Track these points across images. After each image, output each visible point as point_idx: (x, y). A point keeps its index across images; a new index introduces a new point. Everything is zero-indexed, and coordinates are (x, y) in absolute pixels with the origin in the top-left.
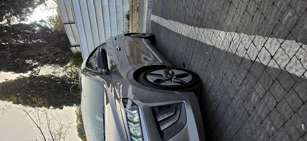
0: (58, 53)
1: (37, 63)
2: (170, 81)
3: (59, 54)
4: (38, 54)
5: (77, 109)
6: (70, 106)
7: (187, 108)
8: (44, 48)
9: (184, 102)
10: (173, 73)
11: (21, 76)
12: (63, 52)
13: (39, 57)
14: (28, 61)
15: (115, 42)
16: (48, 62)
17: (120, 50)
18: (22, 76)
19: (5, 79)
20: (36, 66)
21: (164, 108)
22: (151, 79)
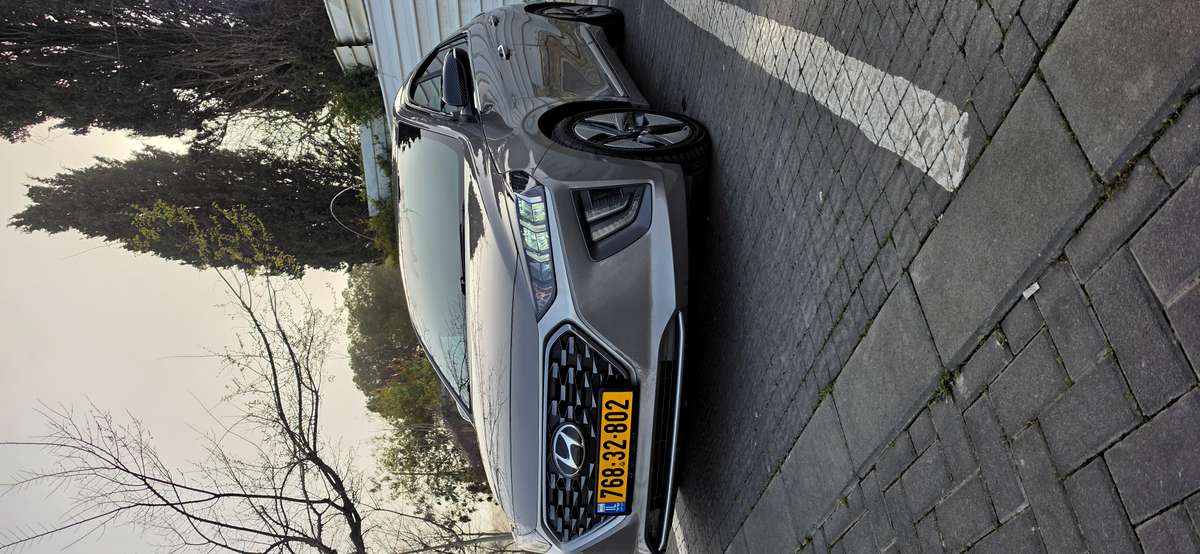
0: (290, 65)
1: (213, 102)
2: (631, 141)
3: (290, 70)
4: (219, 67)
5: (351, 286)
6: (328, 268)
7: (657, 197)
8: (238, 47)
9: (651, 182)
10: (646, 122)
11: (148, 148)
12: (304, 64)
13: (221, 79)
14: (183, 94)
15: (494, 32)
16: (253, 100)
17: (508, 57)
18: (152, 151)
19: (97, 158)
20: (211, 114)
21: (605, 194)
22: (582, 132)
